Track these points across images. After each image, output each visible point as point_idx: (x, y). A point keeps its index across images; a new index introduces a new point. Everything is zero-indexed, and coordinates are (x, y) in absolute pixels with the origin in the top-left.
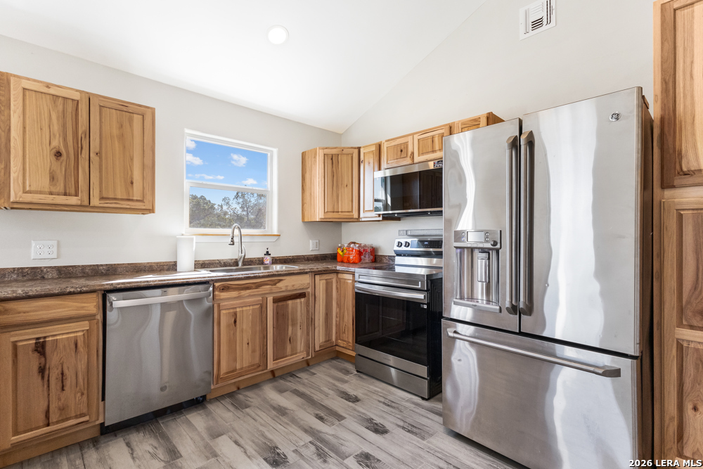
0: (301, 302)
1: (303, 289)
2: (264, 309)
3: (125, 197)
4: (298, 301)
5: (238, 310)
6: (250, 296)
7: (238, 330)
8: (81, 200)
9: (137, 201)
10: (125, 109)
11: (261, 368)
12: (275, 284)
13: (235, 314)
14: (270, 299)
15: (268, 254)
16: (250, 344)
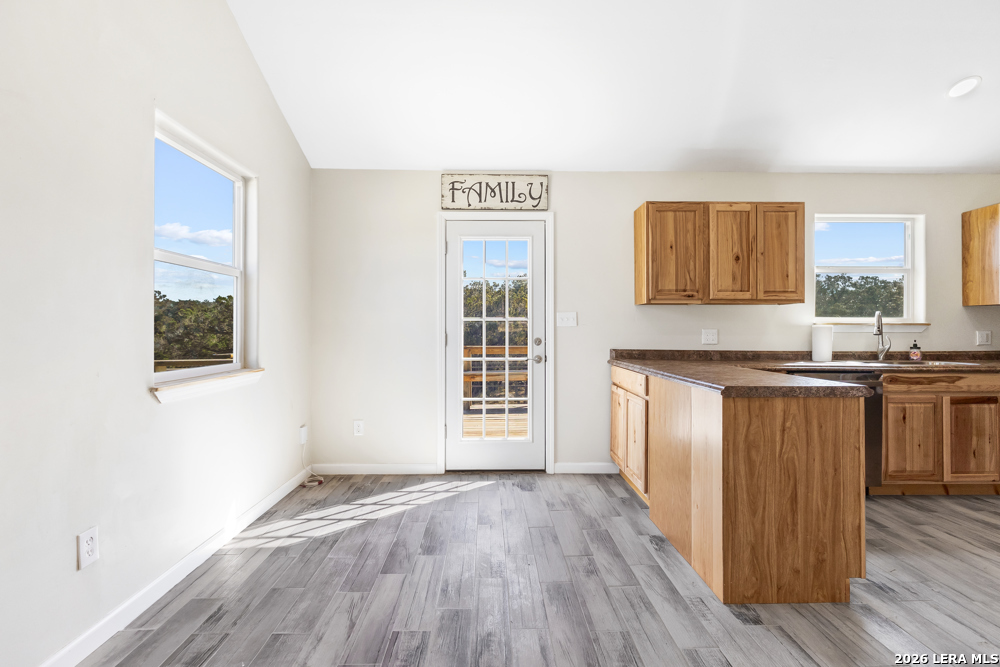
0: (990, 409)
1: (993, 392)
2: (939, 409)
3: (782, 290)
4: (986, 406)
5: (907, 405)
6: (921, 392)
7: (908, 427)
8: (752, 295)
9: (792, 292)
10: (782, 209)
11: (935, 478)
12: (953, 382)
13: (904, 409)
14: (946, 400)
15: (915, 346)
16: (922, 446)
